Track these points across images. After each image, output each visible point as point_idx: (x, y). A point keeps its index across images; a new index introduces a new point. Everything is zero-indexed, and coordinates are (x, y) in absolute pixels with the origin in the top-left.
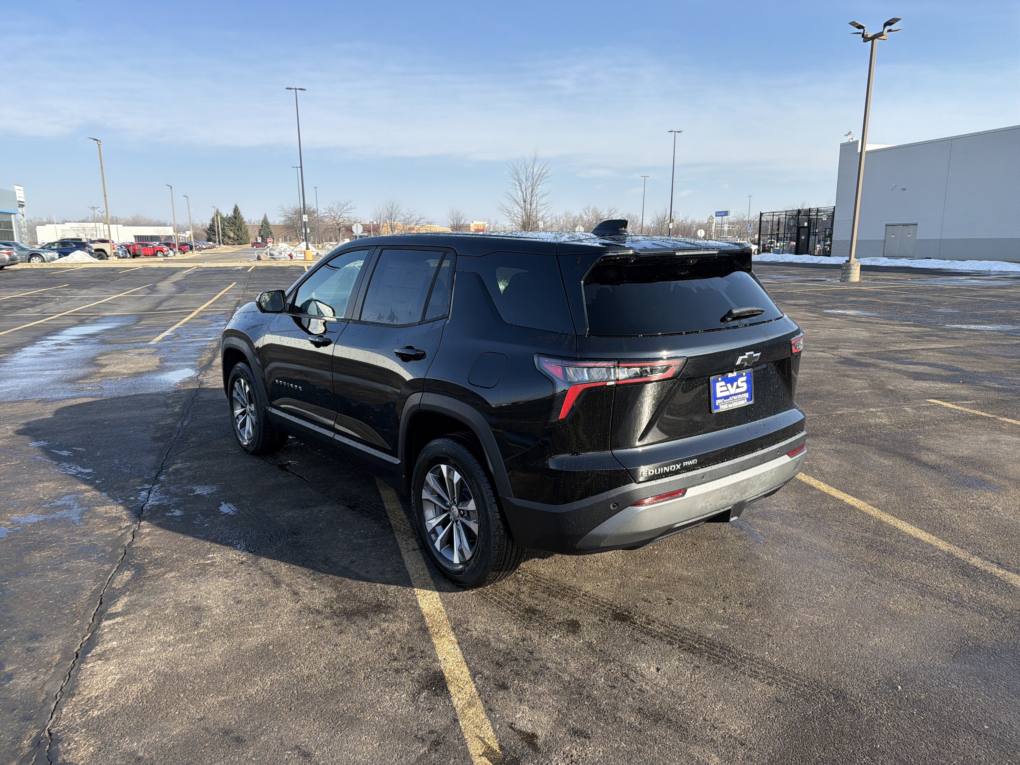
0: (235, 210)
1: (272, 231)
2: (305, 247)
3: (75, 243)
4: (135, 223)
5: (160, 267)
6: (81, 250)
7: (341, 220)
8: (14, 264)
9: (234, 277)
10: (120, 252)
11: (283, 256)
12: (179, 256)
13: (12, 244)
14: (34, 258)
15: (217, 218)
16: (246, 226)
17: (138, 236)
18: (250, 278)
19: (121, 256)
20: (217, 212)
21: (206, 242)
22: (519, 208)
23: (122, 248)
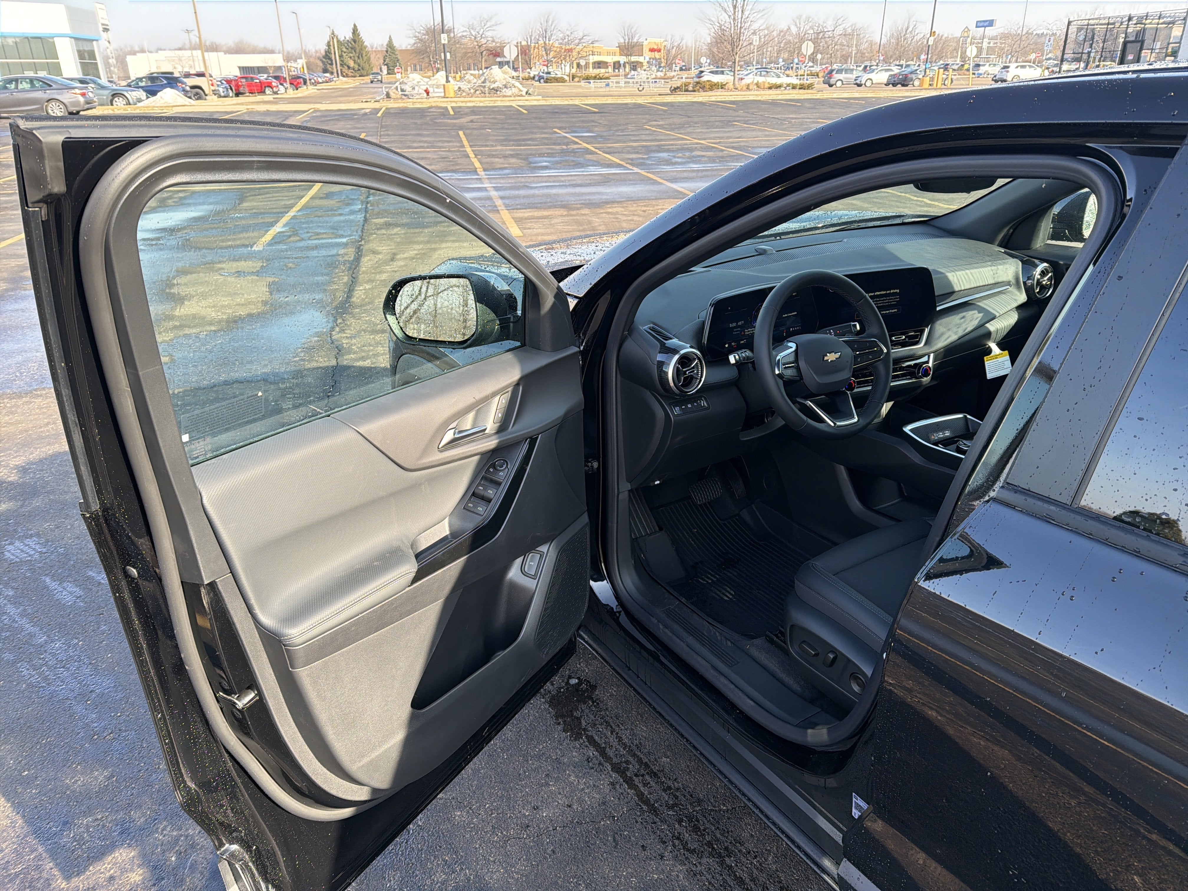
0: (354, 30)
1: (399, 58)
2: (445, 79)
3: (166, 78)
4: (239, 50)
5: (268, 111)
6: (172, 87)
7: (484, 41)
8: (91, 109)
9: (362, 125)
10: (221, 90)
11: (416, 91)
12: (292, 93)
13: (88, 81)
14: (116, 99)
15: (333, 42)
16: (368, 52)
17: (243, 67)
18: (382, 127)
19: (222, 94)
20: (333, 33)
21: (321, 74)
22: (727, 17)
23: (222, 83)
